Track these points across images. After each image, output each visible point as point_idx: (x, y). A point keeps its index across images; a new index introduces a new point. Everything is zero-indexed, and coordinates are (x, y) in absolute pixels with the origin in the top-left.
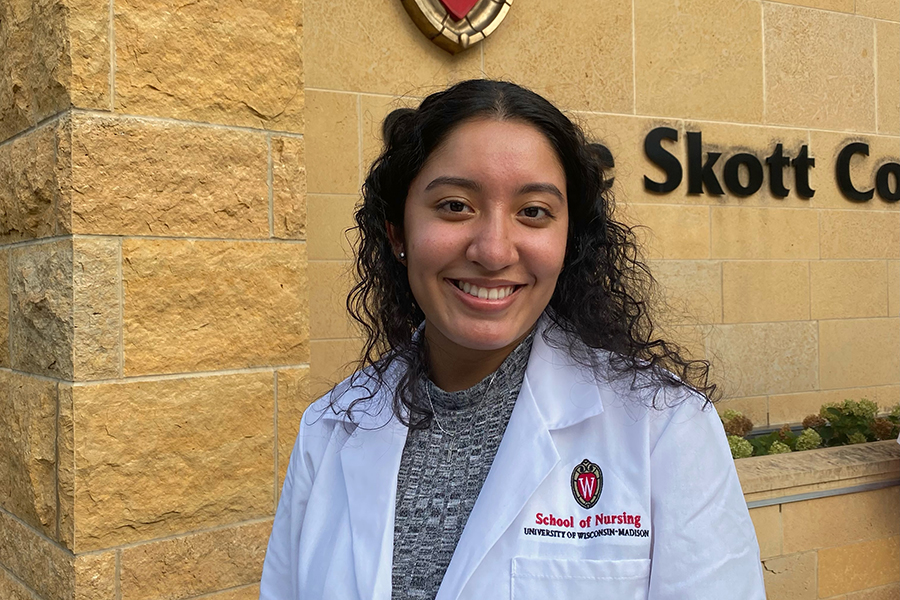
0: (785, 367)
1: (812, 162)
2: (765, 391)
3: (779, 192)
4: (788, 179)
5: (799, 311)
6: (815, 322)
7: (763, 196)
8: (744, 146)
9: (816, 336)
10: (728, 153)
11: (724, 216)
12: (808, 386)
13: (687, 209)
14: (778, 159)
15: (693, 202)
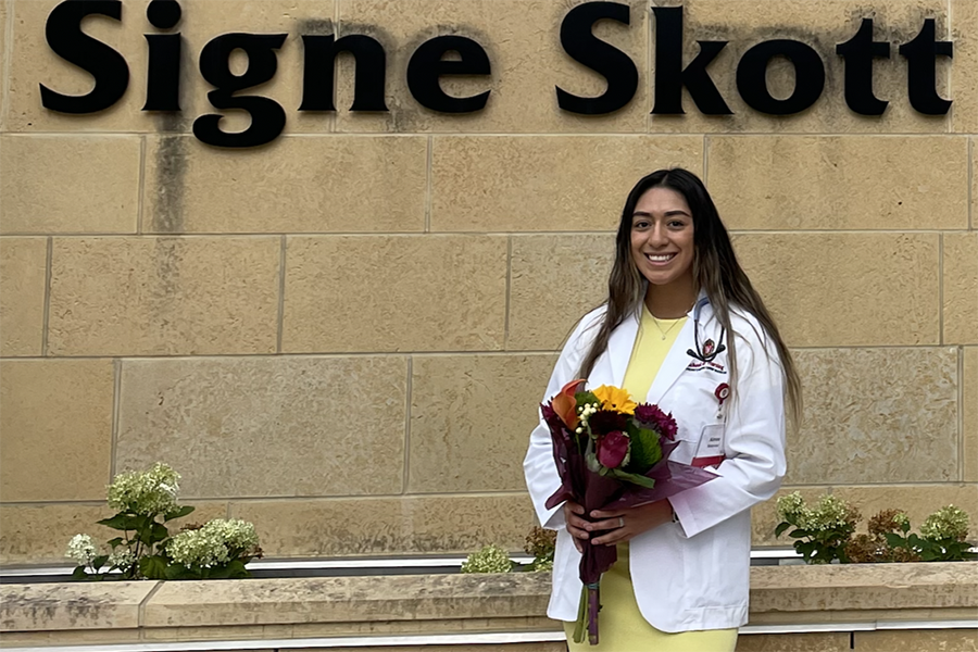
0: (874, 434)
1: (946, 50)
2: (824, 476)
3: (867, 106)
4: (890, 82)
5: (914, 327)
6: (952, 350)
7: (831, 115)
8: (791, 25)
9: (954, 376)
10: (749, 40)
11: (737, 153)
12: (932, 471)
13: (654, 142)
14: (864, 47)
15: (668, 130)
